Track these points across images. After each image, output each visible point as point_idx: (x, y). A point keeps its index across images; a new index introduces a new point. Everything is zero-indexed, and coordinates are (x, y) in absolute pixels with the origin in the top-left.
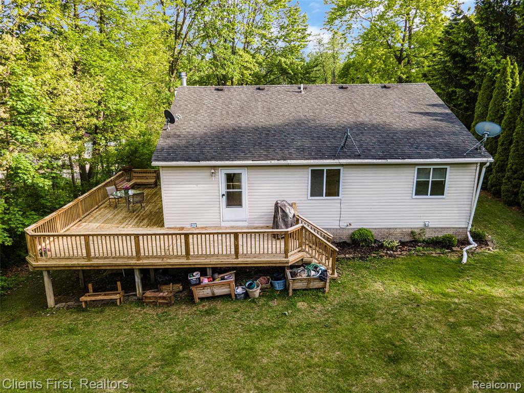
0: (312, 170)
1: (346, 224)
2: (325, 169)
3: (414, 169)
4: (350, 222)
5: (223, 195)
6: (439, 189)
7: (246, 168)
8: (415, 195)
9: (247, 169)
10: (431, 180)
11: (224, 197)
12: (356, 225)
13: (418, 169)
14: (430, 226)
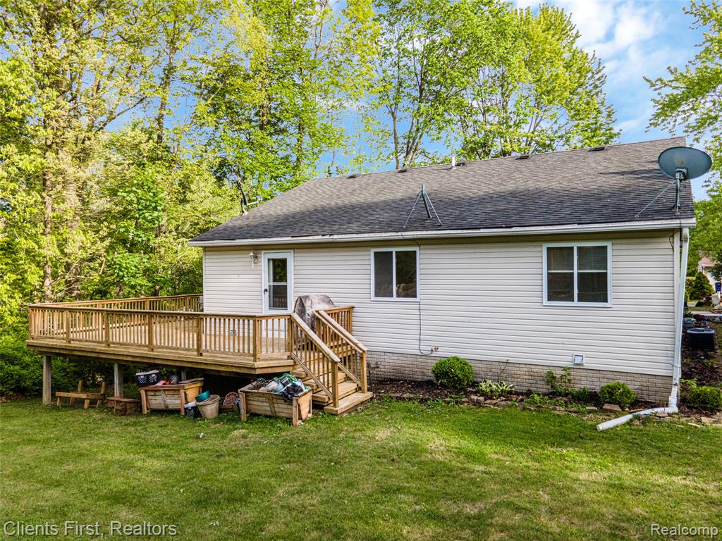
0: (375, 253)
1: (430, 348)
2: (394, 250)
3: (539, 249)
4: (437, 344)
5: (266, 290)
6: (595, 289)
7: (292, 251)
8: (549, 300)
9: (294, 253)
10: (576, 271)
11: (267, 293)
12: (446, 352)
13: (548, 248)
14: (586, 366)
